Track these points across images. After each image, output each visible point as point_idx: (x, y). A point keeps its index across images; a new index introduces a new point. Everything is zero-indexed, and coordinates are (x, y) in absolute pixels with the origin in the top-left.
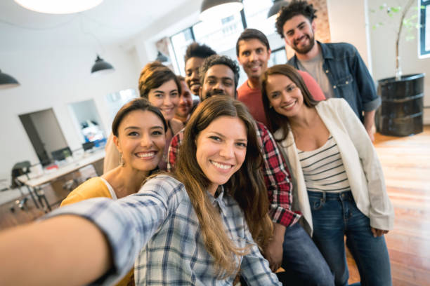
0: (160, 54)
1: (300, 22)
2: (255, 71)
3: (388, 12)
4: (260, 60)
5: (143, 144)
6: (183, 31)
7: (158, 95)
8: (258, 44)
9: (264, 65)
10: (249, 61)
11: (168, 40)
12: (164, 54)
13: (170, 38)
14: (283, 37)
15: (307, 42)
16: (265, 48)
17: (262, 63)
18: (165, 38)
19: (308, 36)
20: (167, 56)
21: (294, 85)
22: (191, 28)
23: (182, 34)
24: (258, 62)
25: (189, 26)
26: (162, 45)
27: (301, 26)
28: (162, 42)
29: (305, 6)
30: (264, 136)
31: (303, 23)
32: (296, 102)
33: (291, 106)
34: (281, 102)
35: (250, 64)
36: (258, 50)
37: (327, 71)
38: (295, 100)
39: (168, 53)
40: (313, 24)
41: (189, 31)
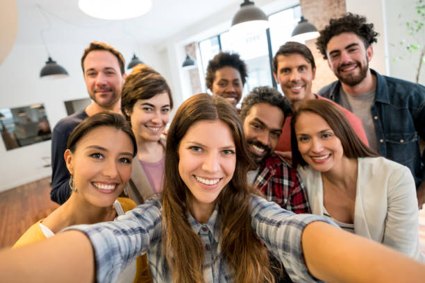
0: (188, 58)
1: (350, 42)
2: (296, 93)
3: (408, 48)
4: (303, 80)
5: (106, 173)
6: (211, 38)
7: (147, 109)
8: (301, 61)
9: (308, 86)
10: (289, 81)
11: (197, 45)
12: (192, 58)
13: (199, 43)
14: (326, 58)
15: (357, 72)
16: (309, 66)
17: (306, 84)
18: (194, 43)
19: (359, 64)
20: (194, 60)
21: (331, 131)
22: (219, 36)
23: (209, 41)
24: (301, 82)
25: (218, 33)
26: (191, 49)
27: (351, 48)
28: (191, 46)
29: (362, 24)
30: (294, 188)
31: (354, 45)
32: (330, 155)
33: (323, 158)
34: (309, 150)
35: (290, 83)
36: (301, 68)
37: (376, 118)
38: (328, 153)
39: (195, 57)
40: (369, 49)
41: (217, 39)
